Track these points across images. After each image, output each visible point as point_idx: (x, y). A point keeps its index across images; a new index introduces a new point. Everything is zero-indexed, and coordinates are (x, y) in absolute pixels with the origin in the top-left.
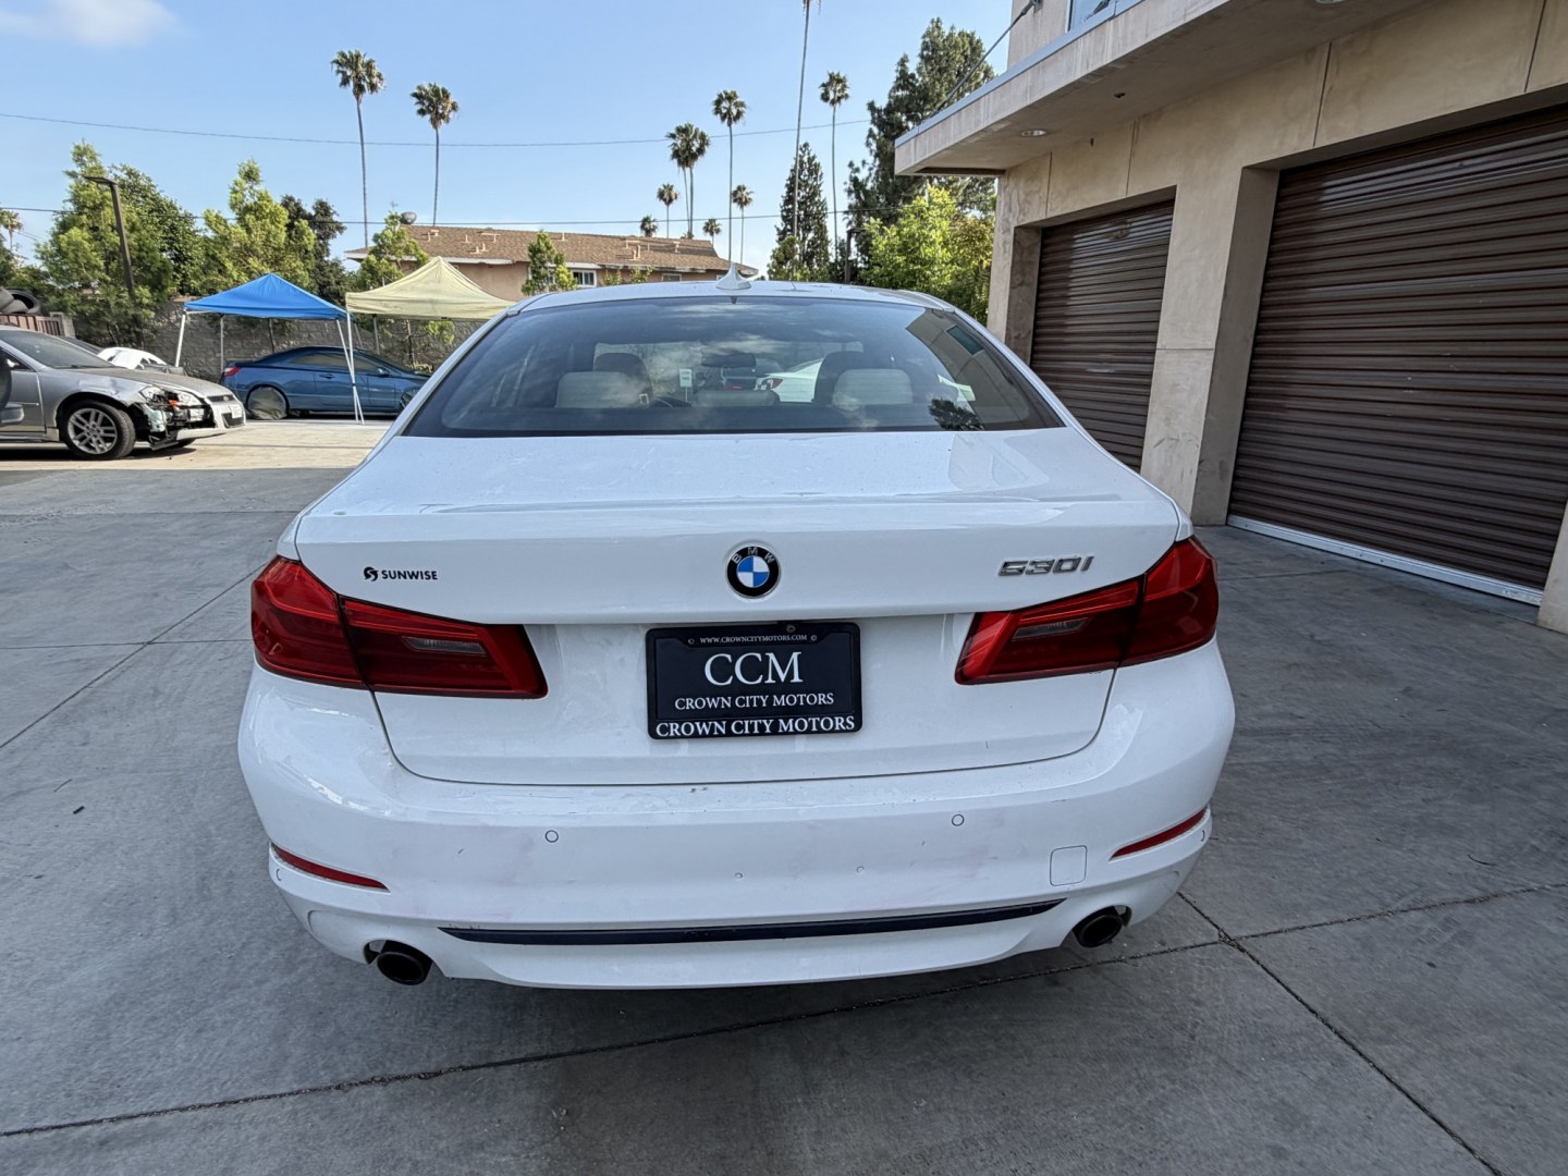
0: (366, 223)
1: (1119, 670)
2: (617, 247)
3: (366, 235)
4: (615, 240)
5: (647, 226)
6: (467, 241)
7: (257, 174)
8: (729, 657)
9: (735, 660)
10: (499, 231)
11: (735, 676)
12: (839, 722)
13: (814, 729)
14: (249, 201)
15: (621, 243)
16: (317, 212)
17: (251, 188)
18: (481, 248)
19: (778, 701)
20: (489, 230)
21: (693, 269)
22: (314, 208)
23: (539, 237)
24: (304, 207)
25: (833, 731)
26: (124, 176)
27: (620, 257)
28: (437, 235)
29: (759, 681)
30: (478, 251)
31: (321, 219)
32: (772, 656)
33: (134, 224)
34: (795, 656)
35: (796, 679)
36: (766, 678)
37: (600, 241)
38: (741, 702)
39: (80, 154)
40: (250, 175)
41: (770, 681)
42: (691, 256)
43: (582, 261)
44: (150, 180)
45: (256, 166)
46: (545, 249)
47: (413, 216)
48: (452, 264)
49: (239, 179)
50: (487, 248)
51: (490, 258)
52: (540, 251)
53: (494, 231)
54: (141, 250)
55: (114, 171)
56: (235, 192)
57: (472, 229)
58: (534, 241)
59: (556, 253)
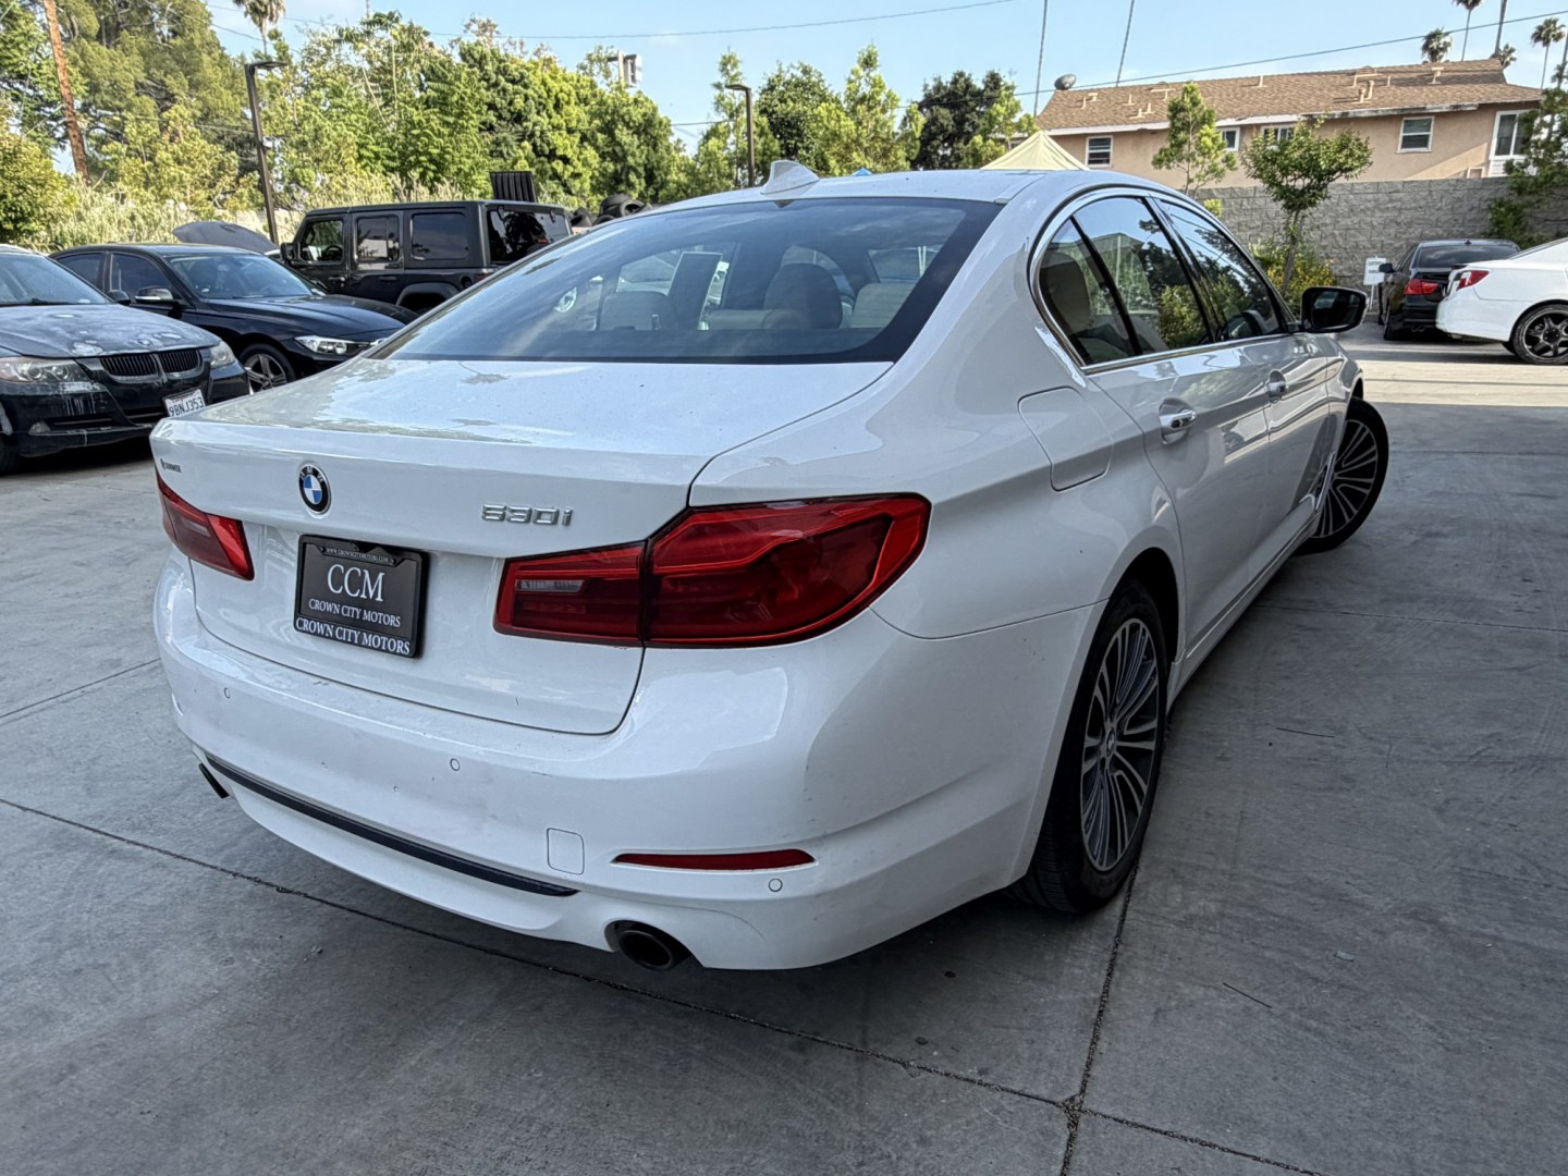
0: (1037, 92)
1: (647, 650)
2: (1337, 88)
3: (1036, 107)
4: (1338, 77)
5: (1434, 45)
6: (1130, 103)
7: (875, 59)
8: (342, 568)
9: (346, 571)
10: (1173, 84)
11: (344, 590)
12: (400, 646)
13: (384, 648)
14: (865, 89)
15: (1347, 79)
16: (987, 86)
17: (868, 75)
18: (1144, 110)
19: (368, 616)
20: (1162, 84)
21: (1456, 107)
22: (983, 82)
23: (1185, 90)
24: (974, 83)
25: (395, 653)
26: (799, 74)
27: (1338, 101)
28: (1094, 99)
29: (357, 595)
30: (1140, 115)
31: (990, 93)
32: (366, 572)
33: (763, 128)
34: (381, 575)
35: (379, 599)
36: (361, 593)
37: (1314, 81)
38: (346, 611)
39: (727, 63)
40: (868, 63)
41: (363, 596)
42: (1456, 87)
43: (1280, 113)
44: (820, 75)
45: (875, 50)
46: (1189, 106)
47: (1071, 79)
48: (1056, 138)
49: (857, 67)
50: (1152, 110)
51: (1154, 122)
52: (1183, 109)
53: (1167, 85)
54: (764, 154)
55: (792, 71)
56: (850, 82)
57: (1141, 86)
58: (1177, 97)
59: (1205, 108)
